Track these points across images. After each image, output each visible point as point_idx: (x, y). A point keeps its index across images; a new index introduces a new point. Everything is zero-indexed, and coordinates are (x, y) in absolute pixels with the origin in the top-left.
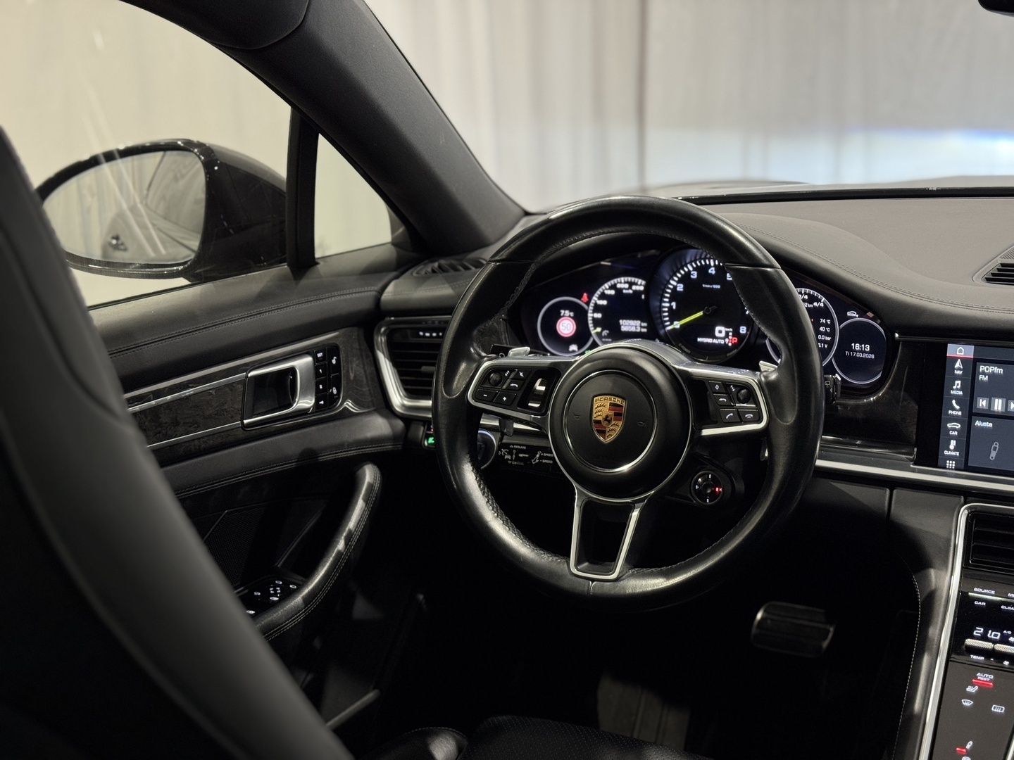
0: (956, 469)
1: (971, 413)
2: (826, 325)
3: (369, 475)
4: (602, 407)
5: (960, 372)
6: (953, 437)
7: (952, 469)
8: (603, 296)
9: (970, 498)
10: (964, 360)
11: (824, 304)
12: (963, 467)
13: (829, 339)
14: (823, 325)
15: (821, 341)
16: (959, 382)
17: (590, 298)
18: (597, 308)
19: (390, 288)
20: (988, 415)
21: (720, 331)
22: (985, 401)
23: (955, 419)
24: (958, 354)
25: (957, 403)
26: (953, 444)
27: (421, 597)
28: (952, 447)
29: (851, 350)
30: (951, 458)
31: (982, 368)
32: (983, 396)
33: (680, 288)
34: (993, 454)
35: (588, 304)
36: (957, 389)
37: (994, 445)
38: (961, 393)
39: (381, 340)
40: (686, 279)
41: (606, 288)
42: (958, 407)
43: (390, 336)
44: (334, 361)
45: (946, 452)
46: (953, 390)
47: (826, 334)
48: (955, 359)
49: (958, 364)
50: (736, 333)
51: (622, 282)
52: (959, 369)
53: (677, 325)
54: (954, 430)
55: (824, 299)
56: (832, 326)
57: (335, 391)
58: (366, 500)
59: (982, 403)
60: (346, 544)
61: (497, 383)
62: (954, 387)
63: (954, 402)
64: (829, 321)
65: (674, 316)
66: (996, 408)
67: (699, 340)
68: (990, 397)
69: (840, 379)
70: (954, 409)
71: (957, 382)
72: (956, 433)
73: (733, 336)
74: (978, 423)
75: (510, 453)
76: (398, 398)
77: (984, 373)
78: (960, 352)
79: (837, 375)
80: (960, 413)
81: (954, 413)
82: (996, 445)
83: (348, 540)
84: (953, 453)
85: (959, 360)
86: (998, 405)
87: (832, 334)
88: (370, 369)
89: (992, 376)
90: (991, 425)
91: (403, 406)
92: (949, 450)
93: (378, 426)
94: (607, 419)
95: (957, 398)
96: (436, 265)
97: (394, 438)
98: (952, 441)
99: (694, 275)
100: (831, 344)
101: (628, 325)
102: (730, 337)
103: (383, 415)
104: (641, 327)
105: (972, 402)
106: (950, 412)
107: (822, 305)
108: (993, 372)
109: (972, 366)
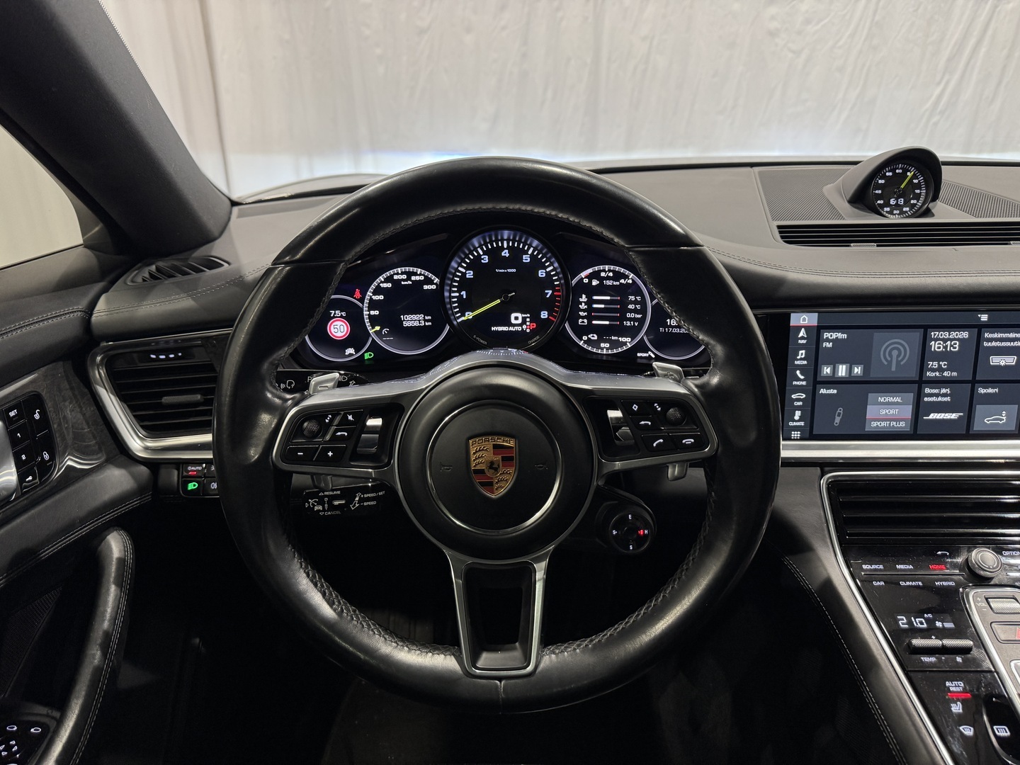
0: (802, 439)
1: (816, 381)
2: (635, 302)
3: (116, 546)
4: (481, 453)
5: (804, 342)
6: (798, 408)
7: (797, 440)
8: (378, 291)
9: (827, 469)
10: (807, 328)
11: (633, 280)
12: (807, 435)
13: (639, 316)
14: (632, 302)
15: (630, 319)
16: (803, 352)
17: (364, 294)
18: (373, 305)
19: (101, 305)
20: (833, 382)
21: (516, 317)
22: (829, 368)
23: (799, 389)
24: (802, 323)
25: (802, 374)
26: (798, 414)
27: (197, 640)
28: (797, 417)
29: (665, 325)
30: (796, 428)
31: (826, 335)
32: (828, 364)
33: (470, 274)
34: (838, 420)
35: (362, 300)
36: (801, 359)
37: (839, 411)
38: (805, 362)
39: (99, 374)
40: (475, 265)
41: (381, 281)
42: (802, 377)
43: (109, 364)
44: (37, 416)
45: (791, 424)
46: (798, 360)
47: (635, 311)
48: (799, 328)
49: (802, 333)
50: (535, 317)
51: (399, 274)
52: (802, 338)
53: (469, 315)
54: (798, 400)
55: (632, 275)
56: (643, 303)
57: (46, 456)
58: (119, 584)
59: (827, 370)
60: (104, 654)
61: (314, 435)
62: (798, 357)
63: (798, 372)
64: (639, 298)
65: (465, 306)
66: (840, 374)
67: (493, 329)
68: (834, 364)
69: (653, 356)
70: (799, 380)
71: (801, 352)
72: (800, 403)
73: (530, 322)
74: (823, 391)
75: (321, 502)
76: (137, 443)
77: (828, 340)
78: (803, 320)
79: (649, 352)
80: (804, 383)
81: (798, 383)
82: (840, 410)
83: (105, 647)
84: (798, 424)
85: (803, 329)
86: (842, 371)
87: (643, 311)
88: (91, 410)
89: (835, 341)
90: (835, 391)
91: (147, 449)
92: (794, 421)
93: (117, 480)
94: (492, 465)
95: (801, 368)
96: (153, 268)
97: (140, 490)
98: (797, 412)
99: (486, 259)
100: (642, 321)
101: (412, 320)
102: (528, 323)
103: (119, 466)
104: (425, 320)
105: (816, 370)
106: (795, 383)
107: (630, 281)
108: (837, 338)
109: (816, 333)
